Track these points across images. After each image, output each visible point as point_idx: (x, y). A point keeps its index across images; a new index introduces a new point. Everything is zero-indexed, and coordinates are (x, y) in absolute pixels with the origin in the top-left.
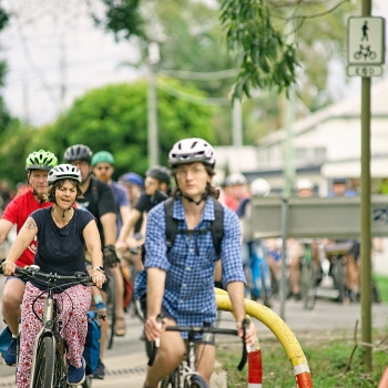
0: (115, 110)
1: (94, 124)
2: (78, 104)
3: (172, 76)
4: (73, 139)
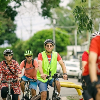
0: (44, 36)
1: (39, 40)
2: (35, 35)
3: (59, 28)
4: (34, 44)
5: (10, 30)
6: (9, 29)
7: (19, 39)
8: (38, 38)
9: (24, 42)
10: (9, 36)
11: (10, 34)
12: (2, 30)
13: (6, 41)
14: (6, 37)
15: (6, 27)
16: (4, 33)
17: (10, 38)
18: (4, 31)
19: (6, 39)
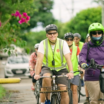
0: (90, 17)
1: (83, 22)
2: (78, 15)
4: (76, 27)
5: (45, 8)
6: (43, 7)
7: (57, 20)
8: (82, 19)
9: (63, 24)
10: (44, 17)
11: (45, 14)
12: (34, 8)
13: (39, 23)
14: (39, 18)
15: (40, 5)
16: (37, 13)
17: (44, 19)
18: (36, 10)
19: (40, 21)
